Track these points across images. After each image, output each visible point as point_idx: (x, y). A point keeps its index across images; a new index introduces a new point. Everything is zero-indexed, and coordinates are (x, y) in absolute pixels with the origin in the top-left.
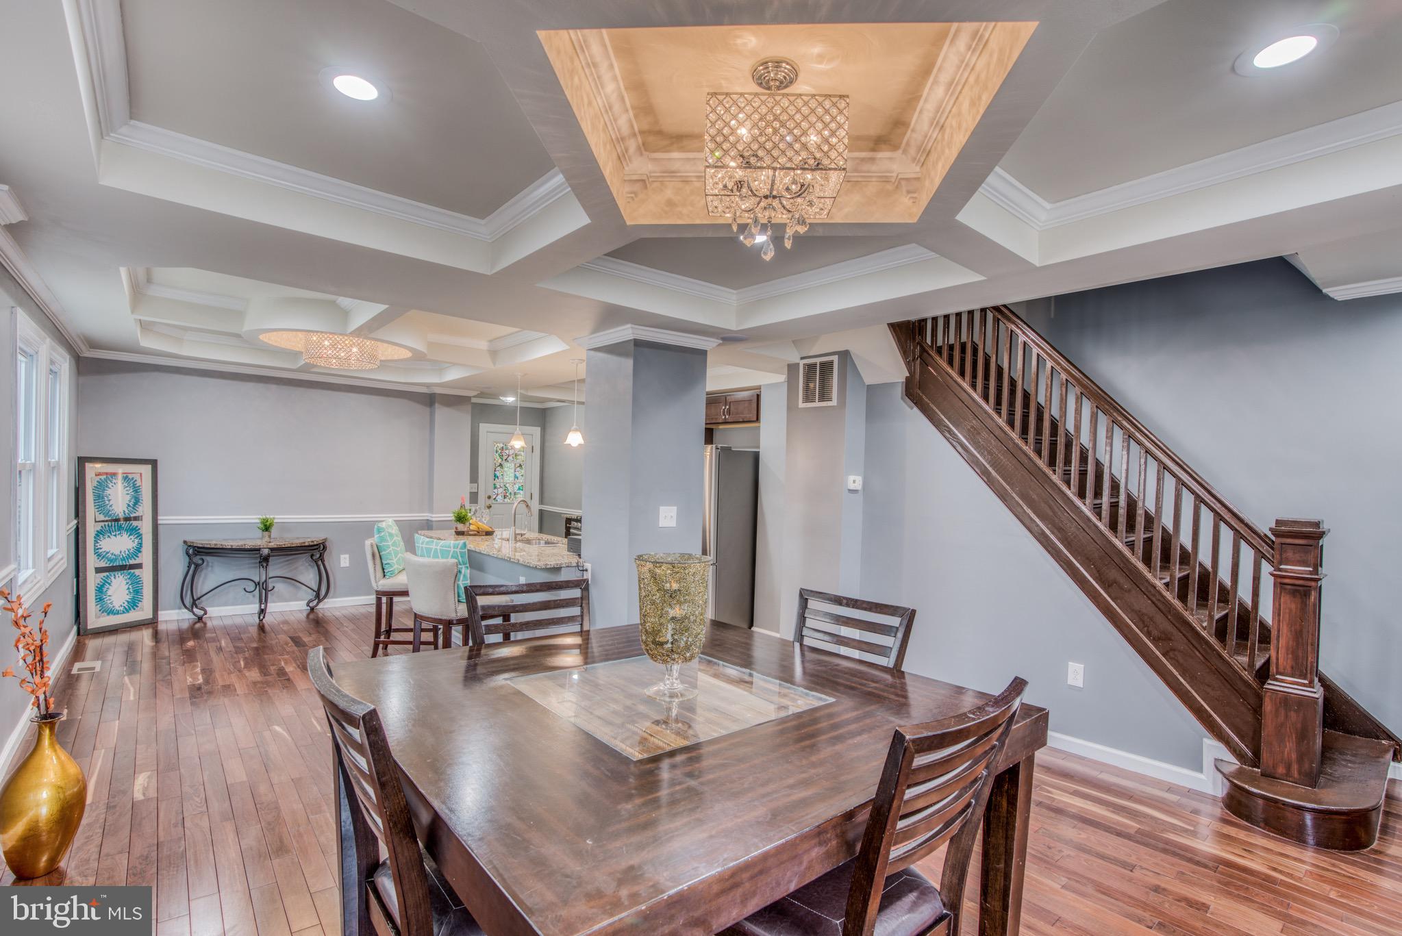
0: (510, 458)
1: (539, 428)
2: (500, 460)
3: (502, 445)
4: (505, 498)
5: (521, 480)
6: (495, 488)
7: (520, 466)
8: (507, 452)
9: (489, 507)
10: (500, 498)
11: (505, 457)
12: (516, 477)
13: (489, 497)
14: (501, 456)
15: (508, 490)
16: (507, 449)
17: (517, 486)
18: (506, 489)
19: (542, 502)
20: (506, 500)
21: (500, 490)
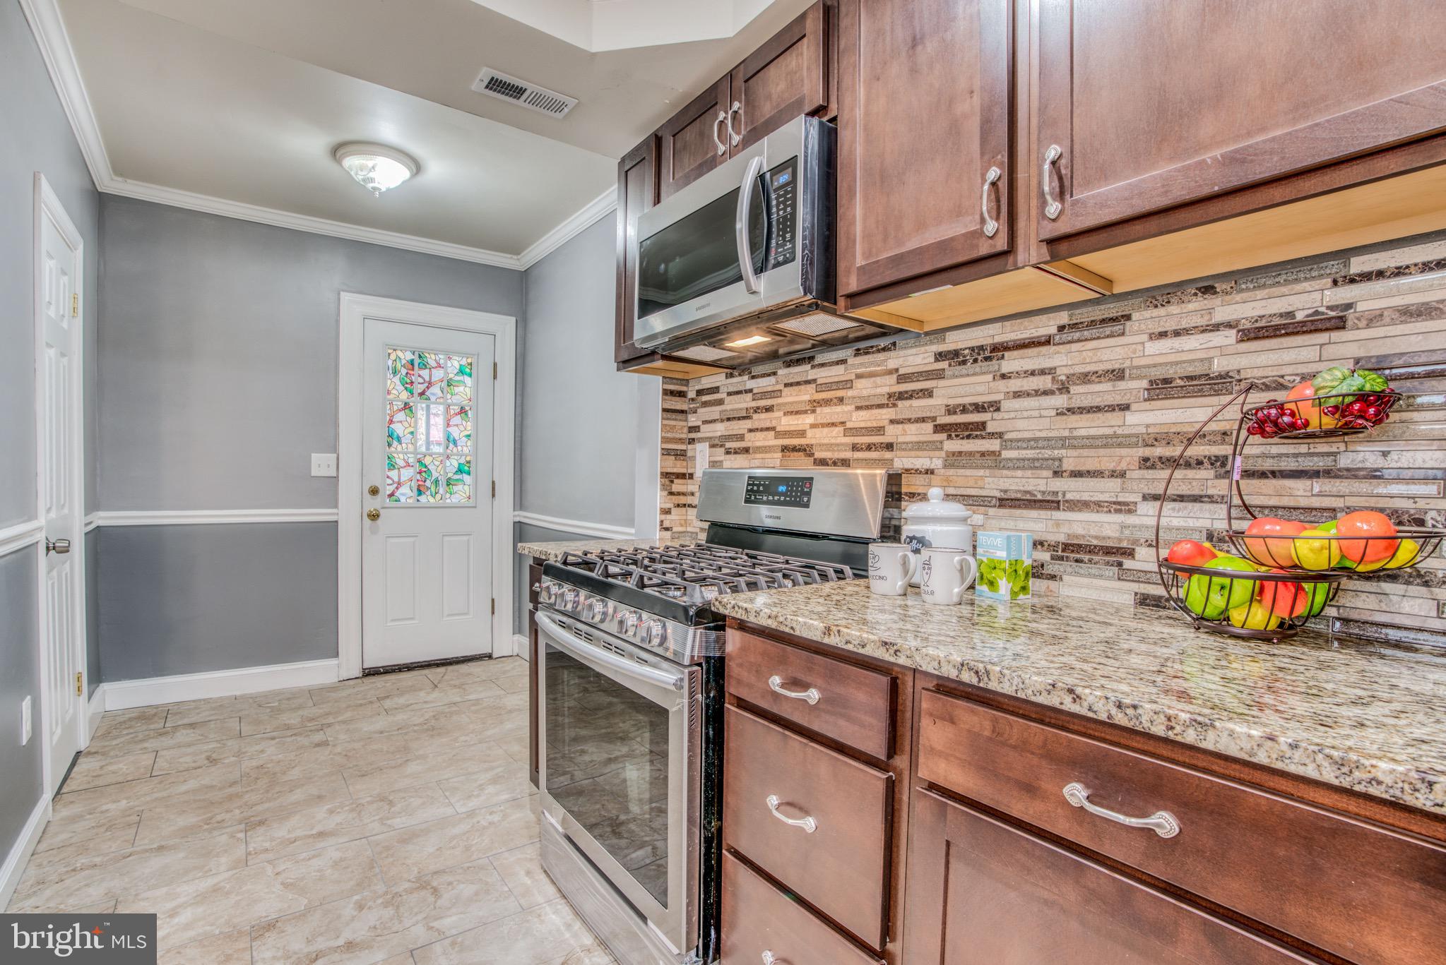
0: (435, 390)
1: (513, 319)
2: (404, 396)
3: (409, 356)
4: (420, 492)
5: (466, 447)
6: (392, 466)
7: (463, 411)
8: (425, 373)
9: (374, 516)
10: (405, 493)
11: (420, 388)
12: (450, 440)
13: (374, 491)
14: (408, 385)
15: (428, 471)
16: (424, 366)
17: (454, 463)
18: (424, 470)
19: (520, 501)
20: (423, 499)
21: (407, 474)
